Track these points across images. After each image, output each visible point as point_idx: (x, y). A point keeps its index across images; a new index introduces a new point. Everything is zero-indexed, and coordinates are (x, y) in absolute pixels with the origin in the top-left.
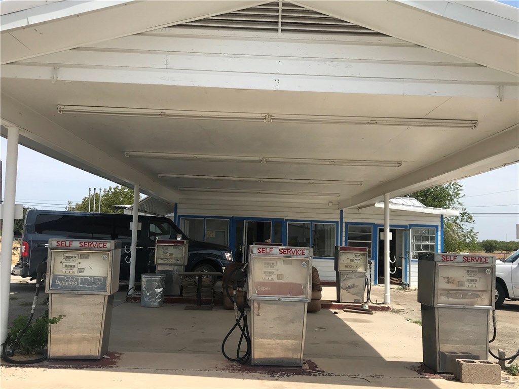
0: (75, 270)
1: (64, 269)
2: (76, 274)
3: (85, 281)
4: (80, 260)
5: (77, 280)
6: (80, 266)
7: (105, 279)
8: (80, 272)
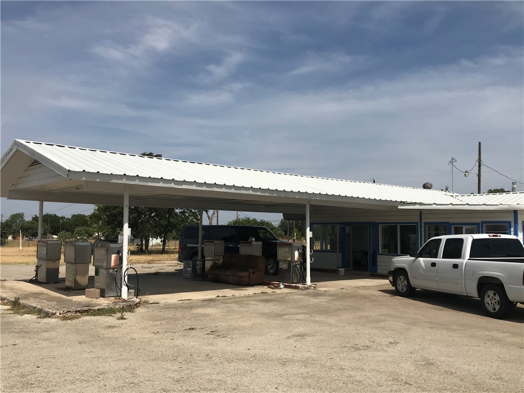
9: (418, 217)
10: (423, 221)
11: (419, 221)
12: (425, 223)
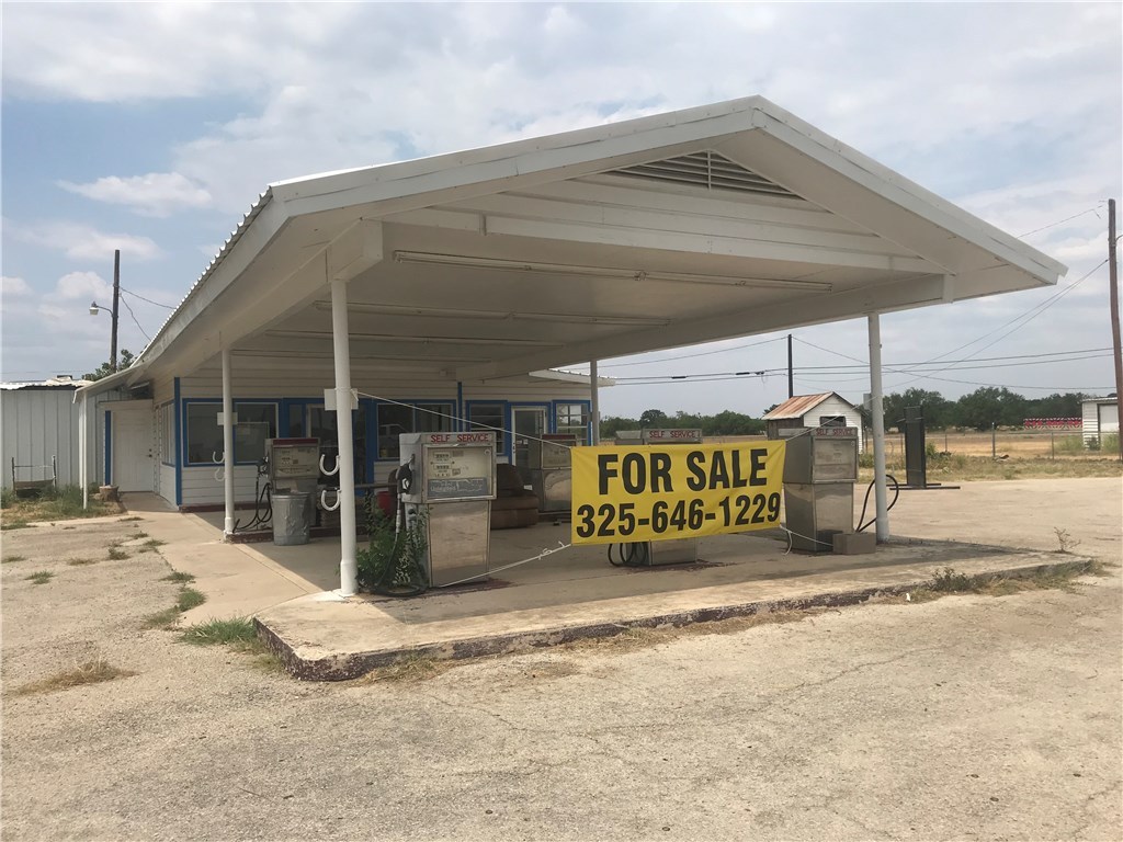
0: (450, 471)
1: (436, 472)
2: (452, 477)
3: (463, 484)
4: (454, 459)
5: (454, 484)
6: (454, 466)
7: (485, 480)
8: (456, 474)
9: (456, 392)
10: (464, 398)
11: (456, 398)
12: (468, 402)
